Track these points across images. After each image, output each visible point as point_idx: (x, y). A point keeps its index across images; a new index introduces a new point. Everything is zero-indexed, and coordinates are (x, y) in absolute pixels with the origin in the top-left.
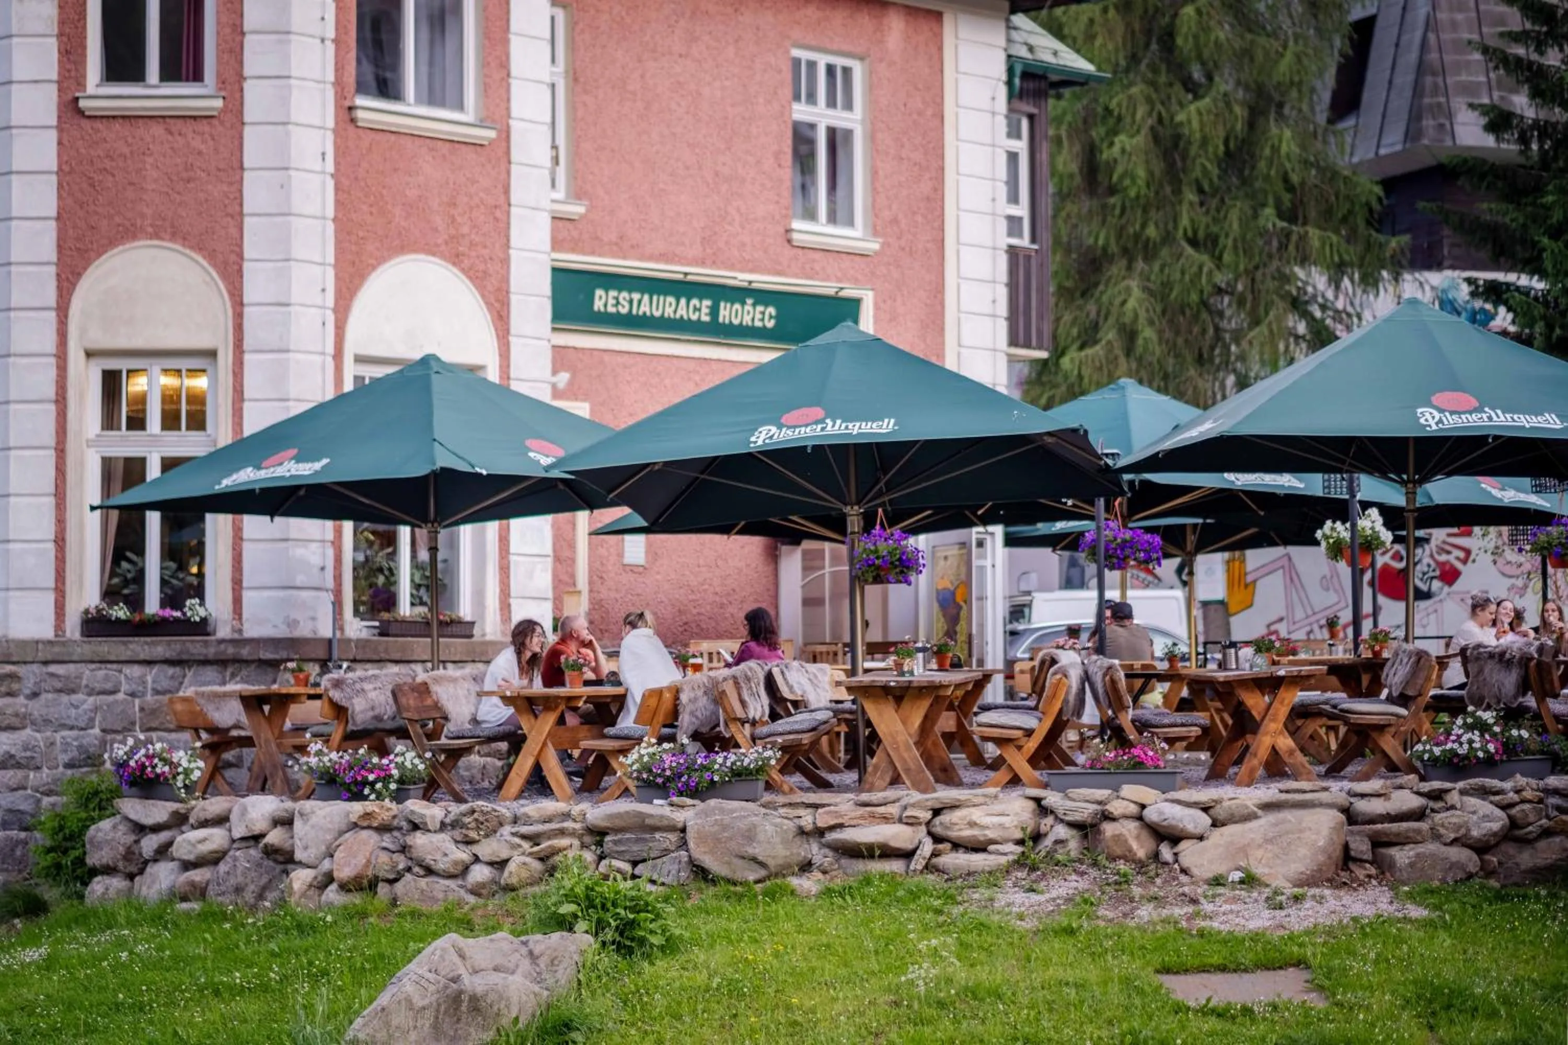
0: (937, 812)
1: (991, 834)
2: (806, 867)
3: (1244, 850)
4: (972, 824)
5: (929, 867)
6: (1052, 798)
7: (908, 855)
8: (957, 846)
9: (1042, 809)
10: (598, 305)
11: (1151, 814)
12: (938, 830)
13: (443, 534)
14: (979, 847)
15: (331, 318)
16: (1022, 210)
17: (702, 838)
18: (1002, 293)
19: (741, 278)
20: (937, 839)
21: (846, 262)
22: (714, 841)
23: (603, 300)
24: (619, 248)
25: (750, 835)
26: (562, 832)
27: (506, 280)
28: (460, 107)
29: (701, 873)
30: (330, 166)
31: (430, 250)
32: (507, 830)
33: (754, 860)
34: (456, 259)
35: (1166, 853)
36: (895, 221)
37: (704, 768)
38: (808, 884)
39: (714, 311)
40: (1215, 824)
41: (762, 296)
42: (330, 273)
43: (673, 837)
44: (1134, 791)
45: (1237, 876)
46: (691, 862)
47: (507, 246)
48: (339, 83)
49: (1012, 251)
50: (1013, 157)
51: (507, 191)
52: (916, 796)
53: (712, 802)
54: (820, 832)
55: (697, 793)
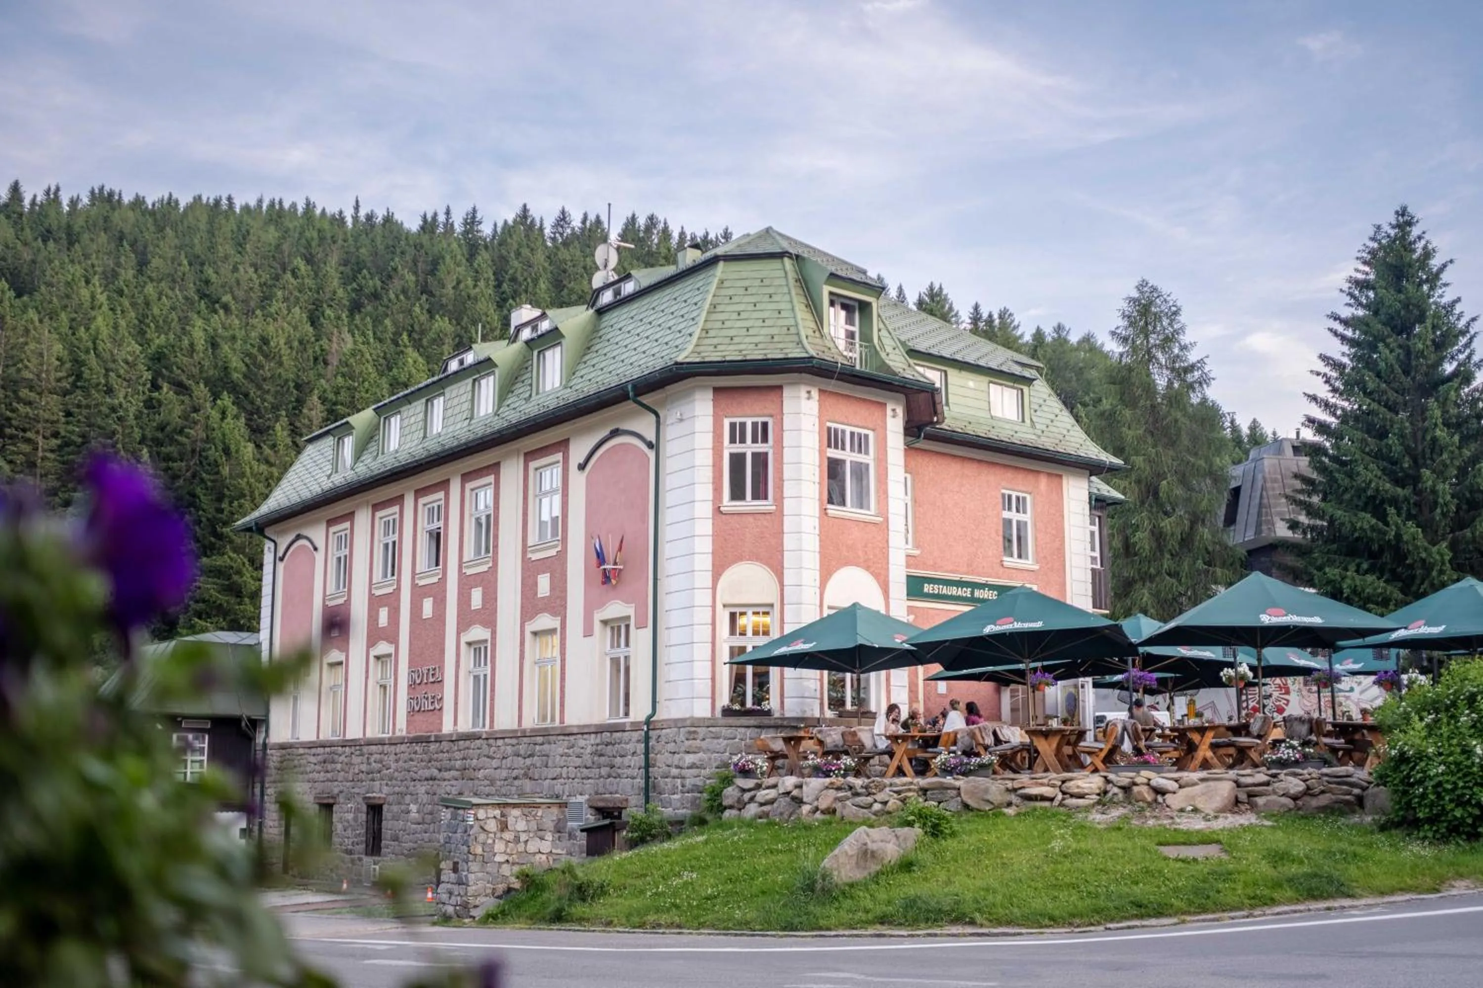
0: (1063, 782)
1: (1086, 791)
2: (1009, 804)
3: (1193, 798)
4: (1078, 787)
5: (1061, 805)
6: (1111, 776)
7: (1052, 800)
8: (1072, 796)
9: (1107, 781)
10: (926, 590)
11: (1153, 783)
12: (1064, 789)
13: (862, 676)
14: (1081, 796)
15: (818, 591)
16: (1097, 554)
17: (967, 793)
18: (1090, 587)
19: (982, 580)
20: (1064, 793)
21: (1026, 574)
22: (972, 794)
23: (927, 588)
24: (934, 567)
25: (986, 791)
26: (910, 790)
27: (887, 576)
28: (869, 509)
29: (966, 806)
30: (817, 531)
31: (857, 565)
32: (887, 789)
33: (988, 801)
34: (867, 568)
35: (1160, 799)
36: (1045, 557)
37: (967, 764)
38: (1010, 811)
39: (972, 593)
40: (1181, 787)
41: (992, 587)
42: (818, 573)
43: (955, 792)
44: (1145, 773)
45: (1190, 808)
46: (962, 802)
47: (888, 563)
48: (820, 500)
49: (1093, 570)
50: (1092, 534)
51: (887, 541)
52: (1054, 775)
53: (971, 778)
54: (1015, 790)
55: (965, 774)
